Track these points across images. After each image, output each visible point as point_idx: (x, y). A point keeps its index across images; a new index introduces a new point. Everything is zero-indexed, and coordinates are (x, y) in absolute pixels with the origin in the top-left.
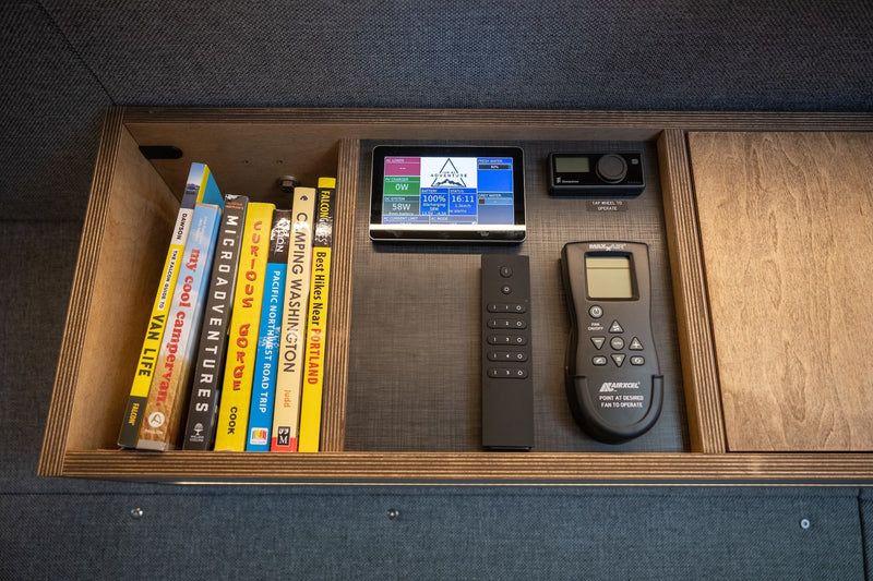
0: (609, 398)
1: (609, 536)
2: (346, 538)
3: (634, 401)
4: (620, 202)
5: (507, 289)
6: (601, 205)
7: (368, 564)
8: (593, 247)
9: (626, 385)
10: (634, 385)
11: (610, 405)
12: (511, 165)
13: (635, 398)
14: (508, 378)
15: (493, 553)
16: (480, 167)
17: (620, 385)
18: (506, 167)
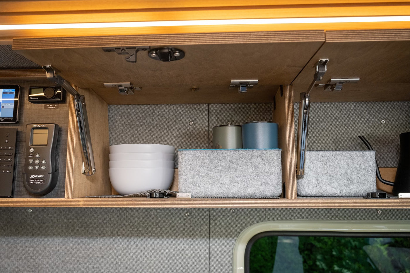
0: (32, 180)
1: (110, 219)
2: (13, 219)
3: (40, 182)
4: (56, 105)
5: (6, 141)
6: (49, 106)
7: (21, 228)
8: (35, 126)
9: (39, 176)
10: (41, 176)
11: (33, 183)
12: (14, 92)
13: (41, 180)
14: (4, 173)
15: (67, 225)
16: (4, 93)
17: (36, 176)
18: (13, 93)
